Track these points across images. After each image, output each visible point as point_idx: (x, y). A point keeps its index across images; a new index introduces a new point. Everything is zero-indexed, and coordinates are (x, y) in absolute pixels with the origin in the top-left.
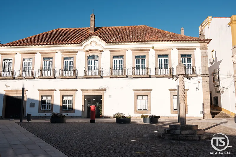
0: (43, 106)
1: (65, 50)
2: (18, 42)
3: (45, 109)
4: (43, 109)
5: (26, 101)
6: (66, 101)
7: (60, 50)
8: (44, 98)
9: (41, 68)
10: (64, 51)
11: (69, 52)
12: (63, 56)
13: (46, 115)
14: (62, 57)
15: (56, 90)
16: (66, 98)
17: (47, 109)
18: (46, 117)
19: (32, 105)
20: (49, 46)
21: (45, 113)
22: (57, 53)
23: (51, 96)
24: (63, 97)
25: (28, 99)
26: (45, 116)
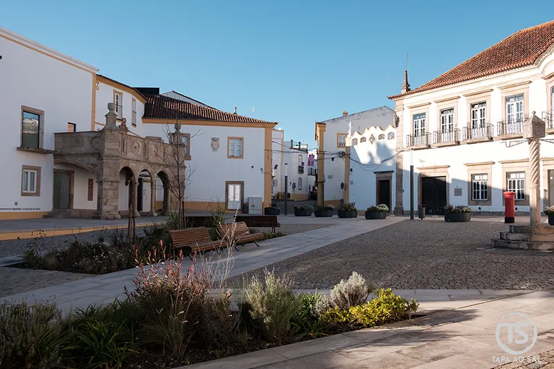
0: (475, 192)
1: (506, 82)
2: (441, 80)
3: (478, 198)
4: (475, 198)
5: (449, 184)
6: (514, 181)
7: (498, 84)
8: (477, 178)
9: (468, 123)
10: (506, 85)
11: (514, 86)
12: (505, 95)
13: (480, 208)
14: (502, 97)
15: (494, 163)
16: (513, 176)
17: (482, 198)
18: (480, 212)
19: (458, 192)
20: (478, 79)
21: (478, 207)
22: (492, 90)
23: (487, 174)
24: (508, 175)
25: (453, 180)
26: (479, 210)
